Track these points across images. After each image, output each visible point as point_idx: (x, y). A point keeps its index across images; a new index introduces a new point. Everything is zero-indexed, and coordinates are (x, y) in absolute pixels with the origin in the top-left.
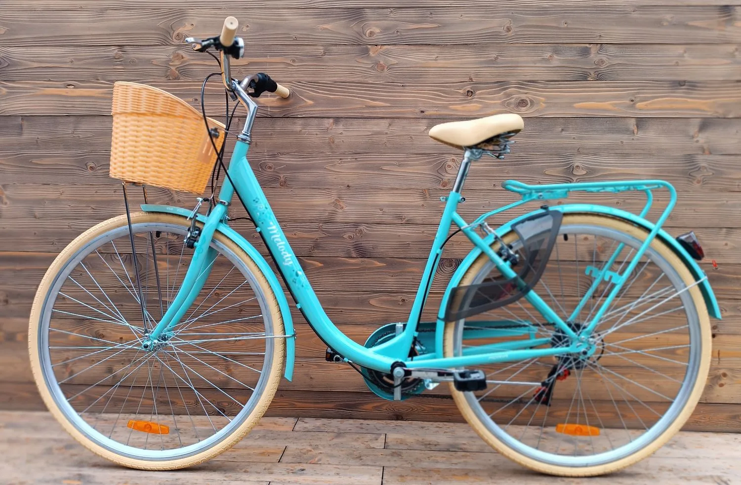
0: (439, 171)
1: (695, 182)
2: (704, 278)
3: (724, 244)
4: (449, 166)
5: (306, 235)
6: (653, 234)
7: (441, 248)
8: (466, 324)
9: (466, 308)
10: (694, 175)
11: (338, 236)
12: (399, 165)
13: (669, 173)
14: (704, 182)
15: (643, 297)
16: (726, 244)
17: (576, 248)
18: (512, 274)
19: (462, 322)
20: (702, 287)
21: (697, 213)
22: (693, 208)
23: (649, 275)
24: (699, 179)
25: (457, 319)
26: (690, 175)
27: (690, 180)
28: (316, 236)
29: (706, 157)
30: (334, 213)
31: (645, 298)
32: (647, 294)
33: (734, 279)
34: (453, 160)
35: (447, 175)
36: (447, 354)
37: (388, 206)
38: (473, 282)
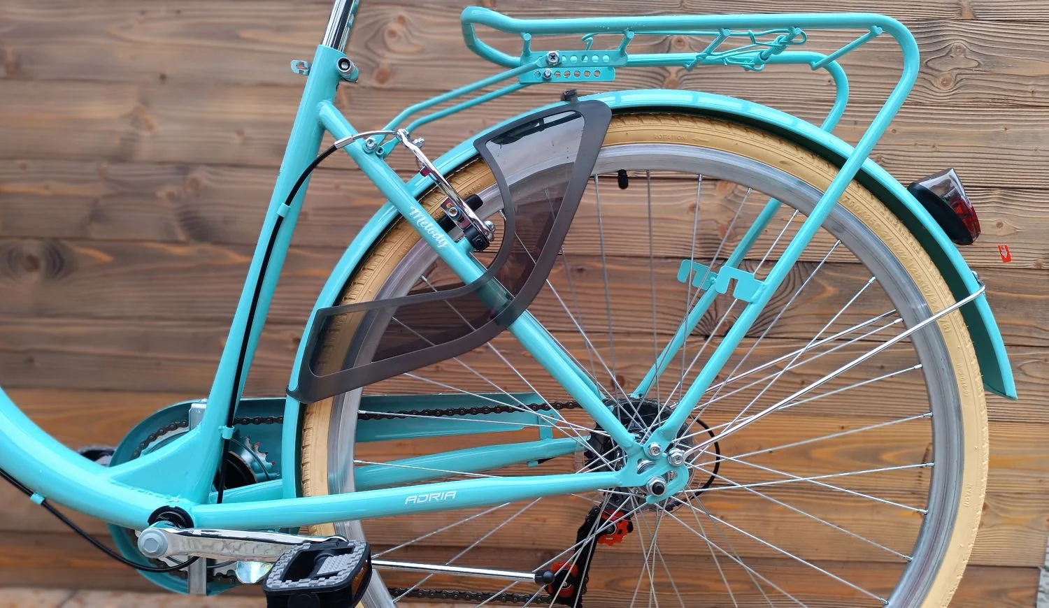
0: (370, 45)
1: (938, 83)
2: (977, 292)
3: (995, 223)
4: (393, 34)
5: (72, 190)
6: (848, 169)
7: (288, 202)
8: (364, 403)
9: (364, 360)
10: (937, 67)
11: (142, 192)
12: (279, 29)
13: (881, 60)
14: (958, 82)
15: (819, 339)
16: (999, 225)
17: (649, 206)
18: (472, 271)
19: (353, 398)
20: (971, 315)
21: (939, 154)
22: (930, 142)
23: (831, 290)
24: (948, 76)
25: (338, 390)
26: (927, 67)
27: (926, 76)
28: (96, 190)
29: (964, 26)
30: (131, 139)
31: (825, 338)
32: (828, 333)
33: (1011, 301)
34: (401, 20)
35: (388, 55)
36: (309, 487)
37: (255, 125)
38: (379, 296)
